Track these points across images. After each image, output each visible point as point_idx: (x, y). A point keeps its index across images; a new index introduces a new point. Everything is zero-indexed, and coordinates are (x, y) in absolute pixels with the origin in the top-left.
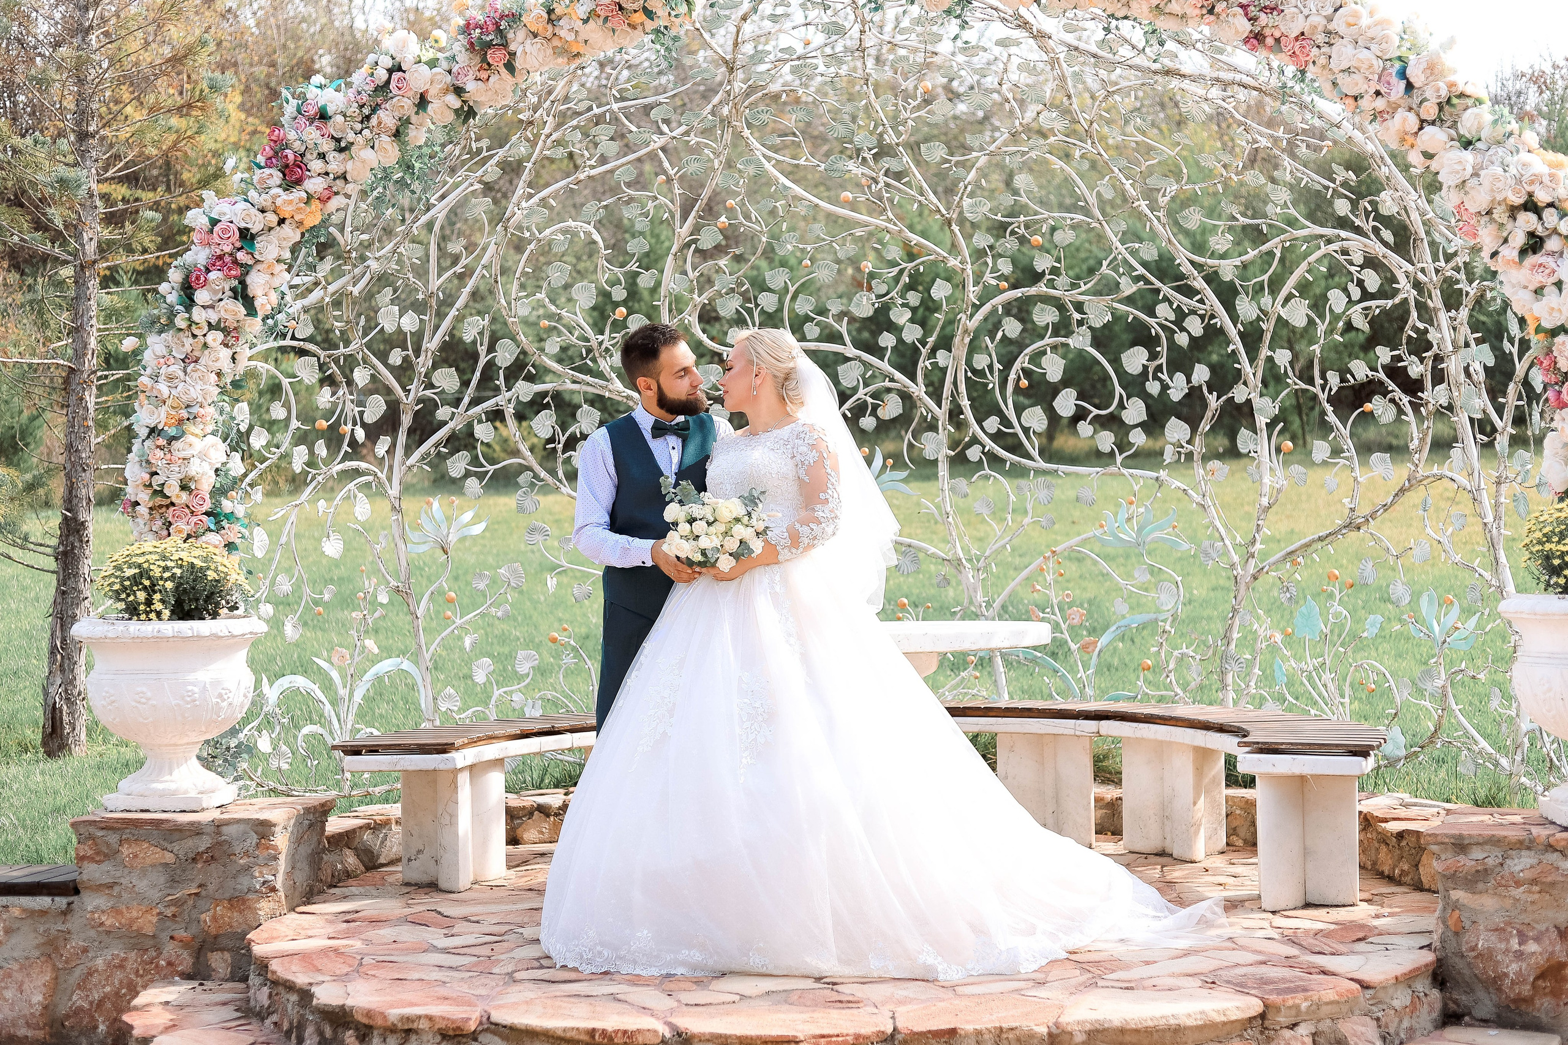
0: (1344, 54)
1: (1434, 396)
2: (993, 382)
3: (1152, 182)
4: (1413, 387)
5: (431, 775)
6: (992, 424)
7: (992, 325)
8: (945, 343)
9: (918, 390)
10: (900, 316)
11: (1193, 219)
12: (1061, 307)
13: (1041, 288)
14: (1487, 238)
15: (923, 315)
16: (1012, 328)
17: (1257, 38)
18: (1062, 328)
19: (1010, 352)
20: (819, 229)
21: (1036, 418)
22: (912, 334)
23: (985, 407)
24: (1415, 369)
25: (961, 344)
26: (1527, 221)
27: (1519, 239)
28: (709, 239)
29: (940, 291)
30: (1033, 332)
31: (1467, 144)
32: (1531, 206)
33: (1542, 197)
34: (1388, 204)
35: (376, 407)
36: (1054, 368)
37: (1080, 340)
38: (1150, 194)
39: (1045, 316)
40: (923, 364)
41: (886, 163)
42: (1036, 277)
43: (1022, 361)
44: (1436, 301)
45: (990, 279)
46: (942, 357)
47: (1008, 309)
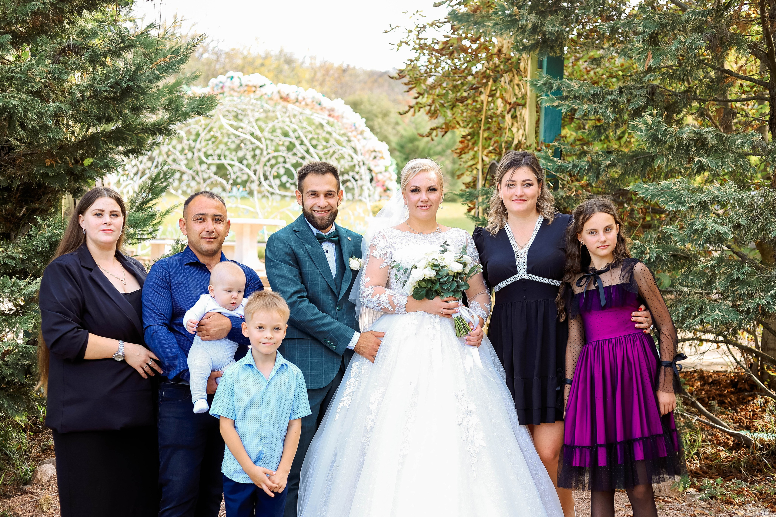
0: (345, 121)
1: (360, 182)
2: (268, 174)
3: (307, 134)
4: (356, 180)
5: (158, 245)
6: (268, 182)
7: (269, 160)
8: (258, 163)
9: (251, 173)
10: (249, 156)
11: (314, 142)
12: (284, 157)
13: (281, 154)
14: (367, 156)
15: (254, 156)
16: (273, 161)
17: (330, 115)
18: (285, 162)
19: (272, 166)
20: (232, 137)
21: (277, 182)
22: (251, 161)
23: (266, 178)
24: (357, 177)
25: (262, 164)
26: (374, 154)
27: (373, 156)
28: (208, 137)
29: (258, 152)
30: (277, 163)
31: (365, 139)
32: (375, 151)
33: (376, 150)
34: (353, 144)
35: (135, 170)
36: (282, 171)
37: (288, 165)
38: (306, 136)
39: (281, 160)
40: (253, 168)
41: (250, 124)
42: (279, 151)
43: (275, 169)
44: (361, 164)
45: (269, 151)
46: (257, 167)
47: (274, 157)
